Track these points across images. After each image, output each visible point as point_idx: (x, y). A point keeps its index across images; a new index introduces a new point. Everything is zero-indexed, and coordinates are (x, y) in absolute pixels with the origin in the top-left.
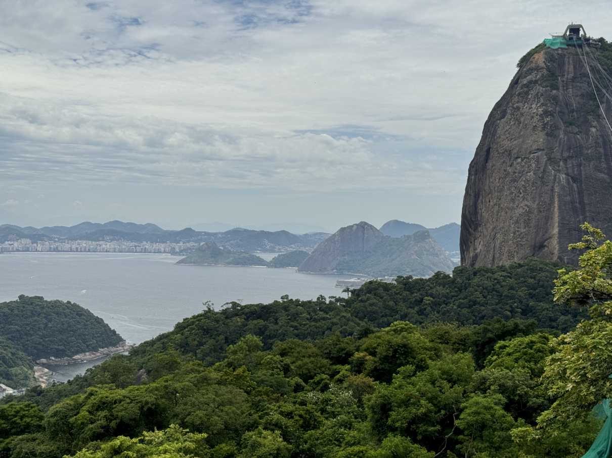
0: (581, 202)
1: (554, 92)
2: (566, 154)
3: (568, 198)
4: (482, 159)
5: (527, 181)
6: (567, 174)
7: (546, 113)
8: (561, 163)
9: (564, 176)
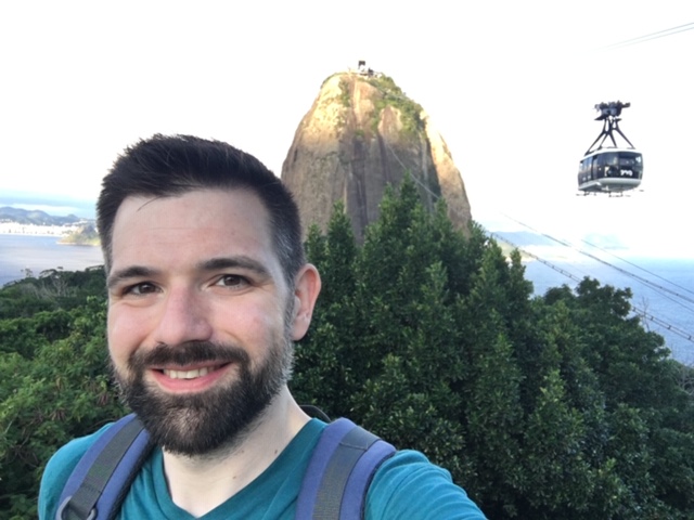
0: (364, 195)
1: (345, 109)
2: (353, 158)
3: (354, 192)
4: (292, 158)
5: (324, 177)
6: (354, 173)
7: (340, 124)
8: (350, 165)
9: (351, 175)
